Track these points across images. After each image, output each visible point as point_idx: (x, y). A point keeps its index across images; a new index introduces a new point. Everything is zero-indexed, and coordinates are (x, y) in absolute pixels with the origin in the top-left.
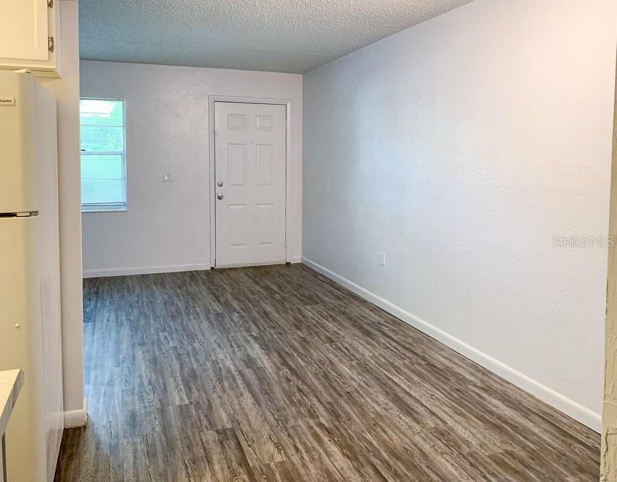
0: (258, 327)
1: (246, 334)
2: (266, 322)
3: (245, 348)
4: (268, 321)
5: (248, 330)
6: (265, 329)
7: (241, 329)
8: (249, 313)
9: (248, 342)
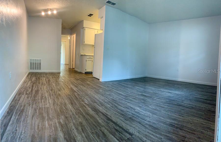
0: (75, 95)
1: (79, 93)
2: (72, 98)
3: (78, 89)
4: (71, 98)
5: (78, 95)
6: (72, 95)
7: (81, 95)
8: (80, 103)
9: (77, 91)
